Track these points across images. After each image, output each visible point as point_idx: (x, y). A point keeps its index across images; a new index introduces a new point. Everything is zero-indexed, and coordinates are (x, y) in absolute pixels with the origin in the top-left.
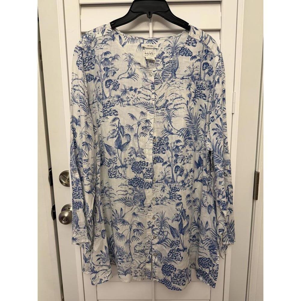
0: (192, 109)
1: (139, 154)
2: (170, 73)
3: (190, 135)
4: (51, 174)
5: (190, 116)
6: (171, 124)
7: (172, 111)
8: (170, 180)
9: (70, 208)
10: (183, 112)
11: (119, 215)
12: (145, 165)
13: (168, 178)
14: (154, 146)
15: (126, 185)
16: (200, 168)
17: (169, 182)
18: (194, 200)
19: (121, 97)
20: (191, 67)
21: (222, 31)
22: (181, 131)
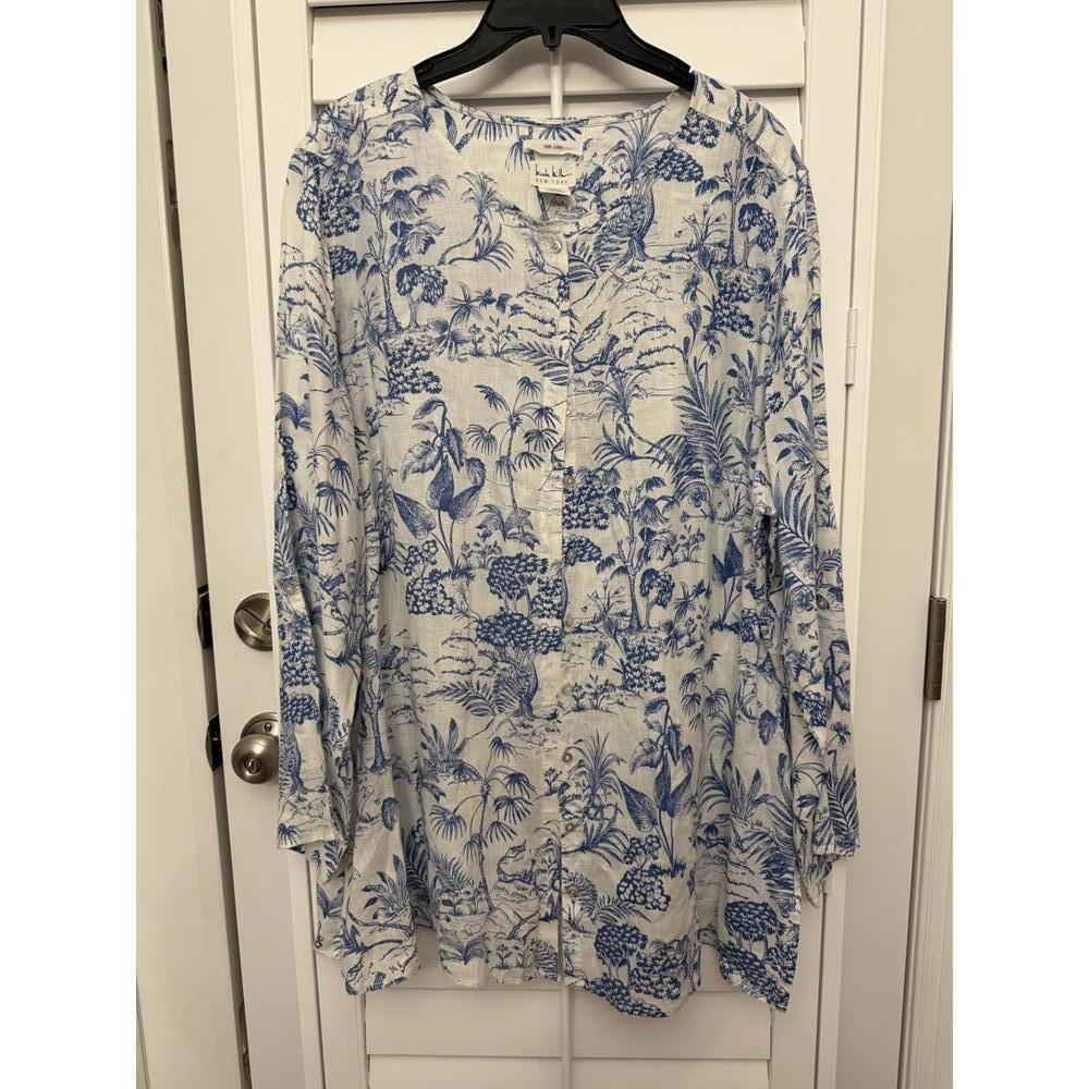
0: (701, 367)
1: (515, 530)
2: (625, 239)
3: (696, 461)
4: (204, 606)
5: (694, 392)
6: (627, 421)
7: (632, 378)
8: (624, 623)
9: (270, 728)
10: (669, 380)
11: (446, 745)
12: (535, 569)
13: (617, 614)
14: (567, 500)
15: (469, 639)
16: (730, 580)
17: (620, 631)
18: (708, 695)
19: (453, 328)
20: (700, 219)
21: (808, 91)
22: (662, 445)
